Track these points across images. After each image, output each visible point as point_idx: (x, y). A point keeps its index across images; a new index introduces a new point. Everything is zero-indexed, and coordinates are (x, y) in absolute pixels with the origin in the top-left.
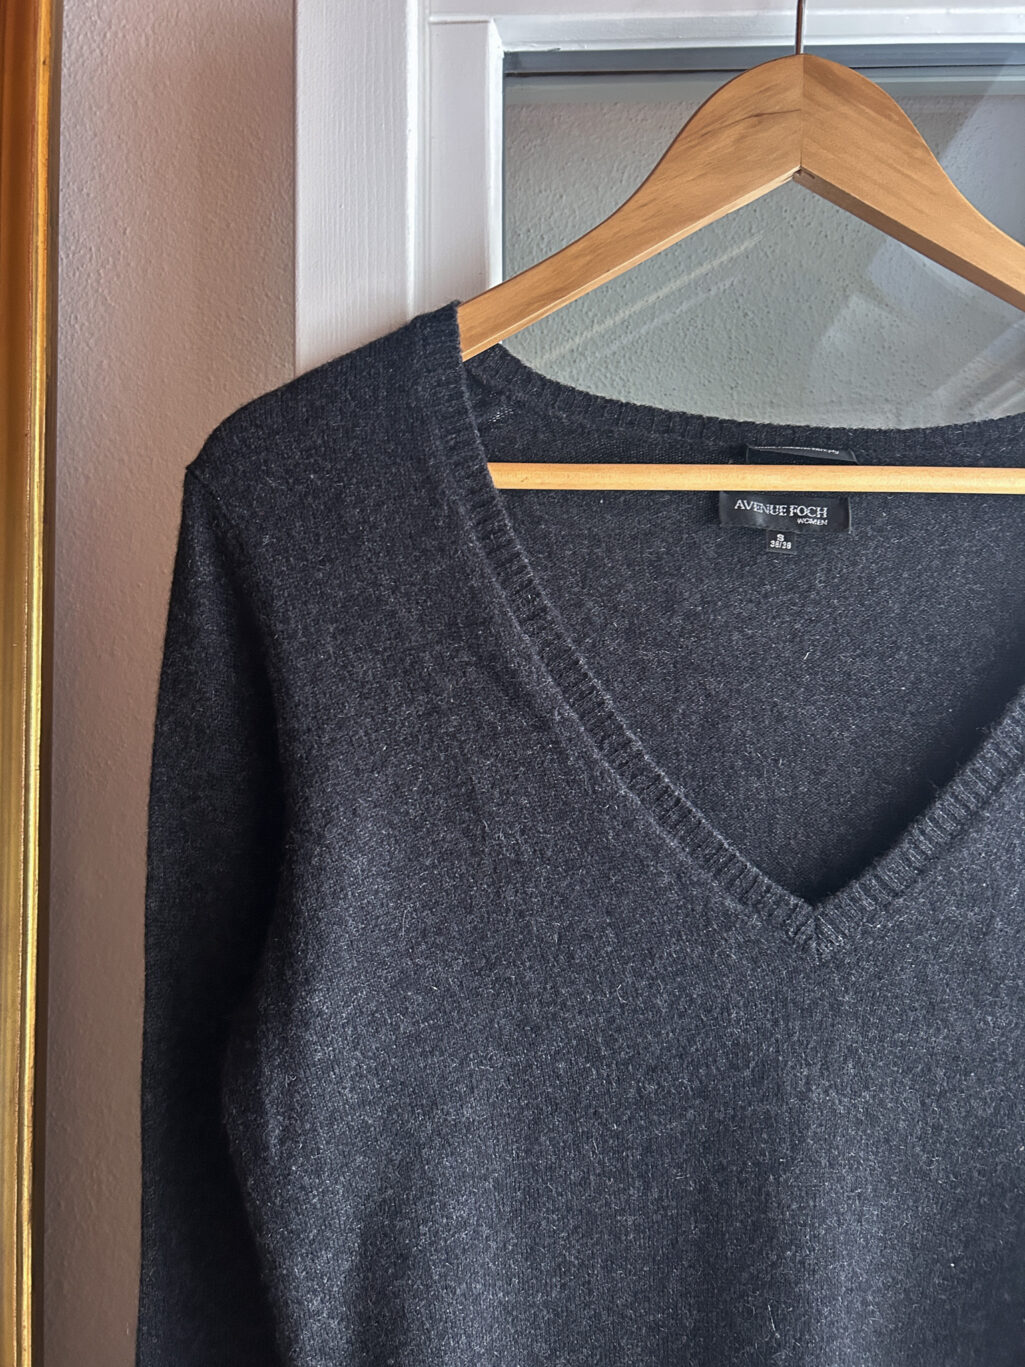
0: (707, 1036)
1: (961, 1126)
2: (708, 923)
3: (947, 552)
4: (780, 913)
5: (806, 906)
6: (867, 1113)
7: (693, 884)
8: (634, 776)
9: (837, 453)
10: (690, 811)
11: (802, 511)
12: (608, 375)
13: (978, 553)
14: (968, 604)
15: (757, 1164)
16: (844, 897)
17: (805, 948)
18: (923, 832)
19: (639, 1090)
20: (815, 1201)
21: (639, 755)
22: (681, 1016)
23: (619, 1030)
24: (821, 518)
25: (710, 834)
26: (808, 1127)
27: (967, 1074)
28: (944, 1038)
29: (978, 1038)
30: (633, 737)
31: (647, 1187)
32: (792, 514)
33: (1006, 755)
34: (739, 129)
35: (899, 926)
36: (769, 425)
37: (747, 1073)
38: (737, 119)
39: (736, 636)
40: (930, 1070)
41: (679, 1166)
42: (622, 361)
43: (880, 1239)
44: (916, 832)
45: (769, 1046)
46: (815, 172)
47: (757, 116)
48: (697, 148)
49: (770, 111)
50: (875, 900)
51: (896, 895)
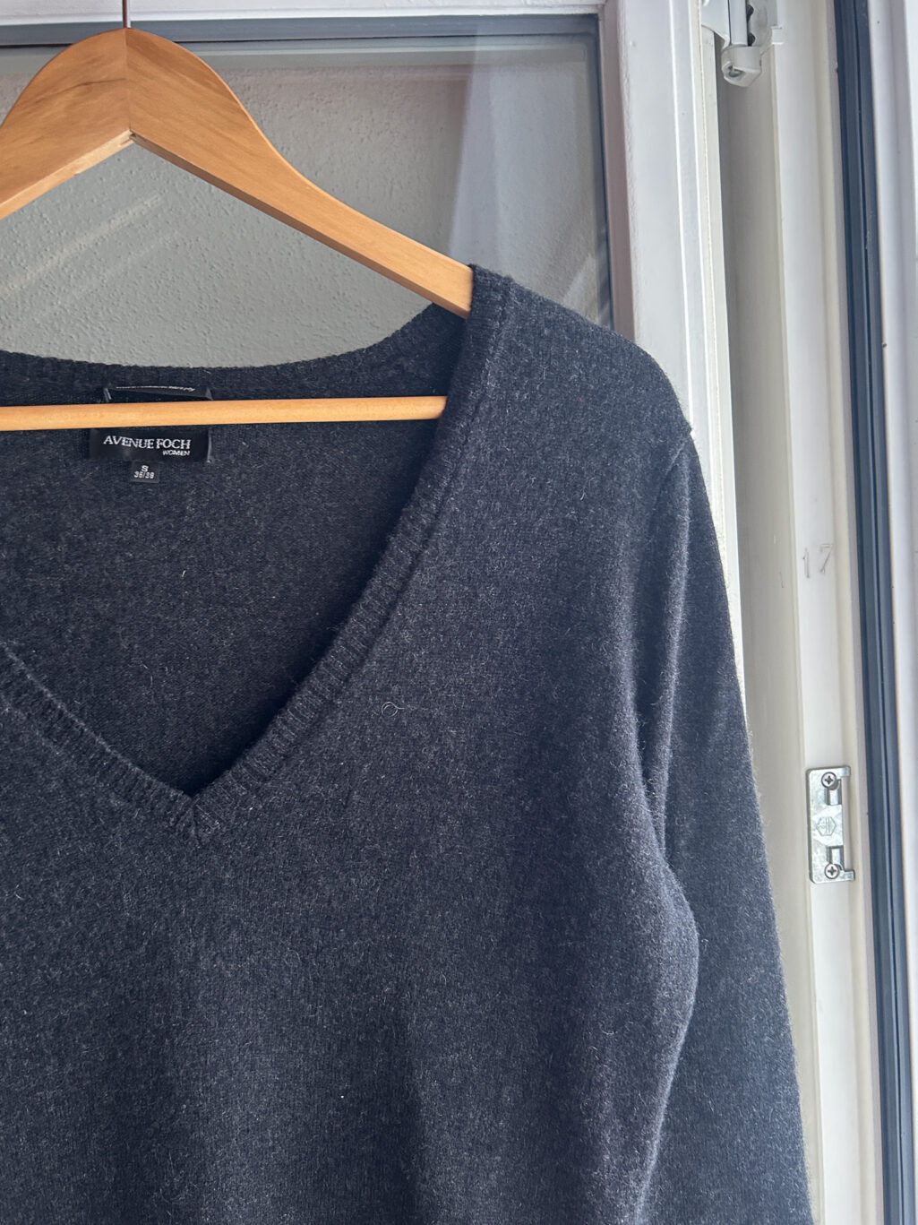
0: (104, 922)
1: (338, 977)
2: (96, 821)
3: (305, 476)
4: (161, 806)
5: (185, 797)
6: (253, 974)
7: (79, 787)
8: (19, 694)
9: (192, 390)
10: (73, 722)
11: (167, 444)
13: (331, 475)
14: (326, 520)
15: (155, 1031)
16: (218, 785)
17: (186, 835)
18: (285, 723)
19: (44, 977)
20: (206, 1057)
21: (22, 674)
22: (78, 906)
23: (21, 925)
24: (185, 449)
25: (93, 741)
26: (197, 993)
27: (338, 931)
28: (317, 901)
29: (346, 898)
30: (15, 659)
31: (62, 1064)
32: (158, 447)
33: (354, 651)
34: (71, 96)
35: (270, 808)
37: (142, 950)
38: (68, 86)
39: (118, 560)
40: (307, 931)
41: (87, 1041)
43: (276, 1083)
44: (279, 724)
45: (160, 924)
46: (143, 136)
47: (86, 84)
48: (31, 115)
49: (98, 80)
50: (247, 786)
51: (265, 780)
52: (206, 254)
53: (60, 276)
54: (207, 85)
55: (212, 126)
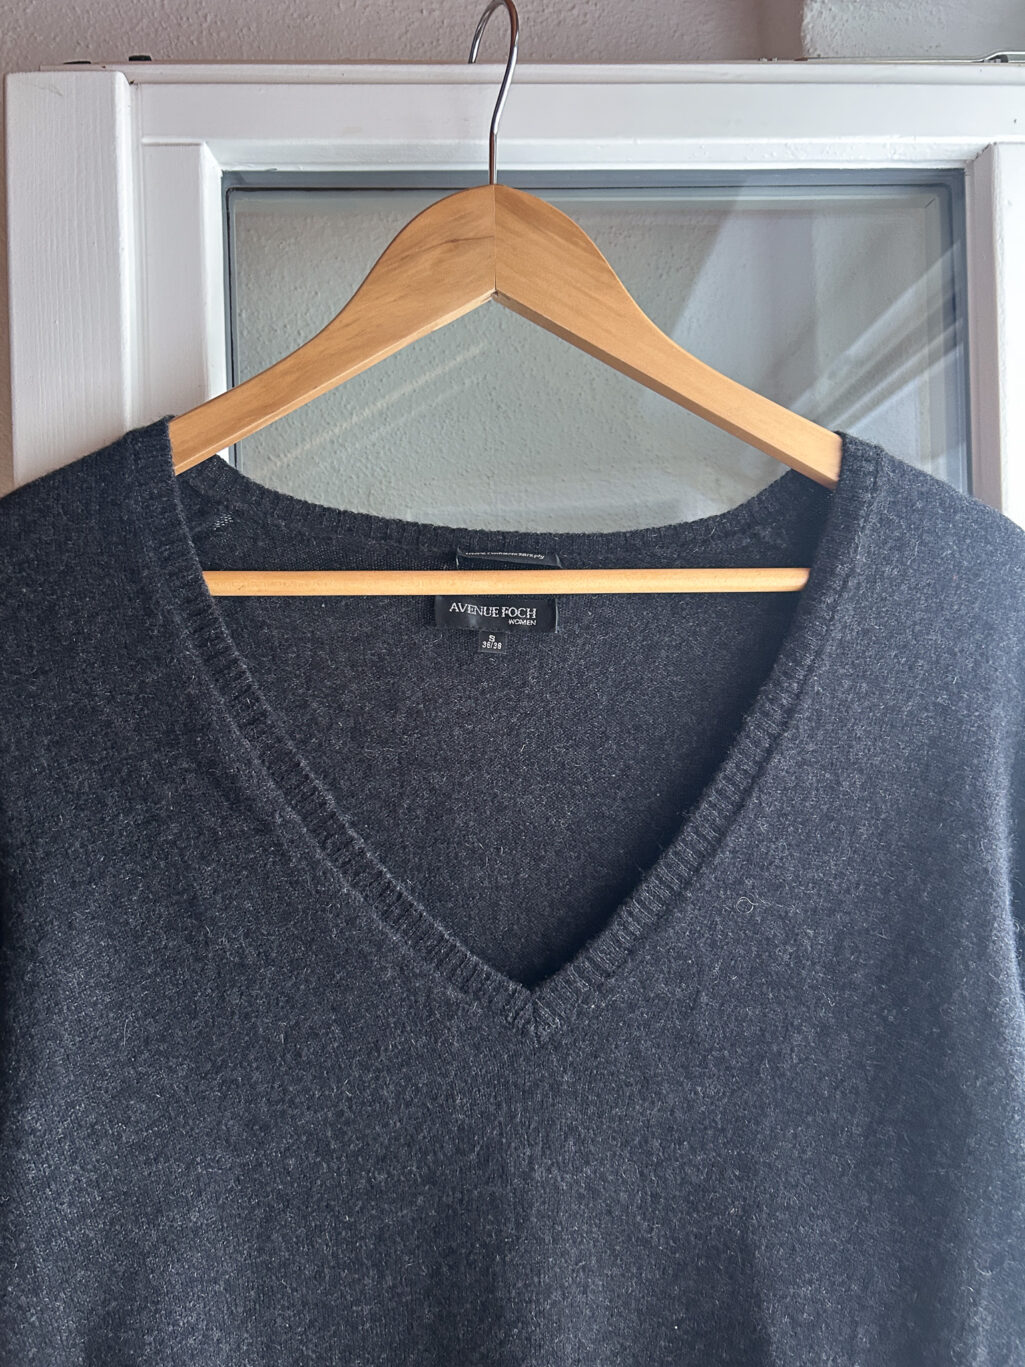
0: (434, 1124)
1: (677, 1193)
2: (431, 1013)
3: (650, 647)
4: (500, 1000)
5: (524, 990)
6: (589, 1188)
7: (416, 976)
8: (357, 874)
9: (542, 558)
10: (411, 905)
11: (513, 612)
12: (369, 466)
13: (678, 647)
14: (670, 694)
15: (484, 1245)
16: (559, 979)
17: (524, 1032)
18: (630, 914)
19: (369, 1180)
20: (540, 1278)
21: (362, 852)
22: (408, 1105)
23: (347, 1123)
24: (531, 618)
25: (431, 926)
26: (531, 1206)
27: (680, 1143)
28: (659, 1110)
29: (690, 1108)
30: (355, 835)
31: (382, 1276)
32: (504, 616)
33: (705, 839)
34: (437, 253)
35: (613, 1006)
36: (482, 531)
37: (473, 1156)
38: (435, 243)
39: (457, 731)
40: (646, 1142)
41: (411, 1252)
42: (382, 452)
43: (607, 1308)
44: (624, 914)
45: (493, 1129)
46: (508, 295)
47: (452, 241)
48: (397, 271)
49: (466, 237)
50: (589, 981)
51: (608, 976)
52: (493, 393)
53: (342, 413)
54: (576, 244)
55: (579, 285)
